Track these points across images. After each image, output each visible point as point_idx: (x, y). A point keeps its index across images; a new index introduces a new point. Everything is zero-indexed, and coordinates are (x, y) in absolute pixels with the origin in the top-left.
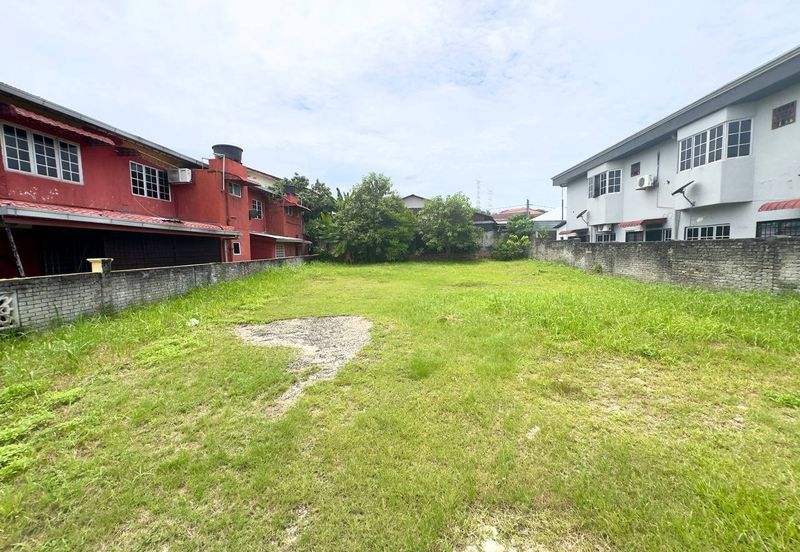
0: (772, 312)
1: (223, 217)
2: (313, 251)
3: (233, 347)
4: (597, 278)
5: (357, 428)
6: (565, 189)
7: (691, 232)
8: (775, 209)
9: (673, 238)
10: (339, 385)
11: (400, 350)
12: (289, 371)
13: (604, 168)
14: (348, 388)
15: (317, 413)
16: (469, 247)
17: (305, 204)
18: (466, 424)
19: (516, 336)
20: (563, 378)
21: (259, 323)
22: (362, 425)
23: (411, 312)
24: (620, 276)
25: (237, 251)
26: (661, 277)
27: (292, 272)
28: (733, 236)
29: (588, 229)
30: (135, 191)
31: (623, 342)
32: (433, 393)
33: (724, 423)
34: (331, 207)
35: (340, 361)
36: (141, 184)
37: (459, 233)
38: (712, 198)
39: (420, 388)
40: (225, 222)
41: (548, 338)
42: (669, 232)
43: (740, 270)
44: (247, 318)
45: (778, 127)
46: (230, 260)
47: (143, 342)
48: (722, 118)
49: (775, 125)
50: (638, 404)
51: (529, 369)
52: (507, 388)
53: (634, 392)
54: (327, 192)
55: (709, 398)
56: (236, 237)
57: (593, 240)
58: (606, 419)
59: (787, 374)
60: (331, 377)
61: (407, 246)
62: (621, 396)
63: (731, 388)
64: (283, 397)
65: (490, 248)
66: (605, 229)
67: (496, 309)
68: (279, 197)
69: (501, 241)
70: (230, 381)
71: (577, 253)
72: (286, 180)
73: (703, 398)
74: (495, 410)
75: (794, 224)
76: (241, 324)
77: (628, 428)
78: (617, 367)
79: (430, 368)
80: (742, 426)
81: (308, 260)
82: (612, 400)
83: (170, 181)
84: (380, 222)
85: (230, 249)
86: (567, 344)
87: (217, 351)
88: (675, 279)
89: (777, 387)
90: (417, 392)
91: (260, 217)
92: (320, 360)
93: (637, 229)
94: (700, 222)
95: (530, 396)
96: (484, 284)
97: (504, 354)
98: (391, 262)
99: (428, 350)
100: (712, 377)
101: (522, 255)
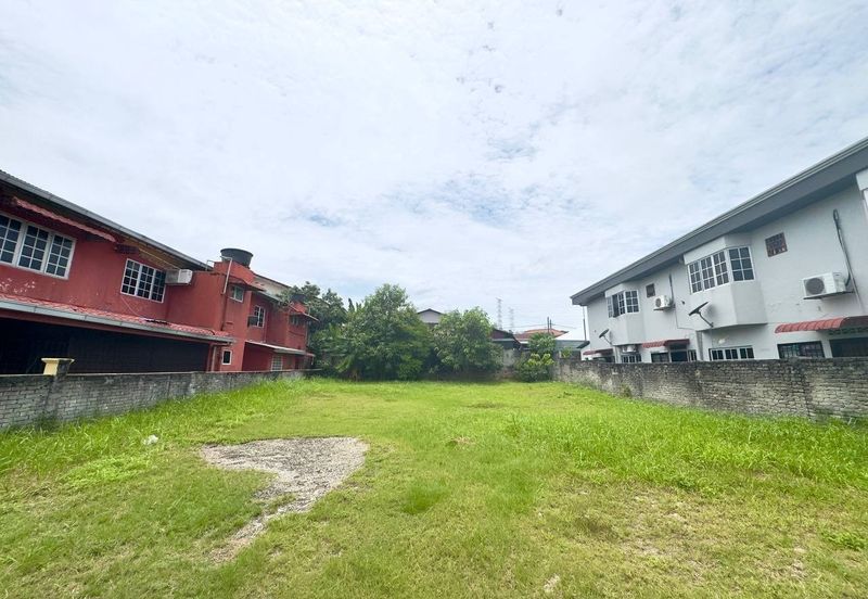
0: (813, 439)
1: (218, 321)
2: (314, 366)
3: (192, 470)
4: (627, 402)
5: (325, 578)
6: (585, 307)
7: (716, 354)
8: (790, 331)
9: (699, 358)
10: (315, 519)
11: (399, 477)
12: (254, 501)
13: (620, 289)
14: (325, 524)
15: (277, 556)
16: (488, 366)
17: (313, 313)
18: (468, 573)
19: (536, 462)
20: (591, 513)
21: (232, 443)
22: (334, 573)
23: (416, 434)
24: (650, 400)
25: (227, 361)
26: (693, 402)
27: (287, 388)
28: (757, 357)
29: (612, 350)
30: (125, 289)
31: (656, 471)
32: (431, 532)
33: (782, 570)
34: (341, 318)
35: (322, 490)
36: (134, 283)
37: (478, 350)
38: (728, 319)
39: (416, 525)
40: (219, 326)
41: (572, 465)
42: (694, 354)
43: (772, 393)
44: (219, 437)
45: (773, 254)
46: (217, 369)
47: (78, 461)
48: (720, 245)
49: (771, 254)
50: (679, 546)
51: (552, 501)
52: (522, 524)
53: (672, 531)
54: (338, 303)
55: (761, 538)
56: (227, 344)
57: (619, 361)
58: (642, 566)
59: (842, 510)
60: (306, 510)
61: (420, 363)
62: (658, 536)
63: (784, 527)
64: (238, 534)
65: (511, 368)
66: (630, 350)
67: (514, 431)
68: (285, 305)
69: (522, 360)
70: (174, 512)
71: (604, 374)
72: (296, 288)
73: (753, 538)
74: (506, 553)
75: (813, 347)
76: (209, 444)
77: (669, 578)
78: (652, 501)
79: (431, 500)
80: (803, 574)
81: (309, 375)
82: (648, 542)
83: (166, 281)
84: (393, 335)
85: (219, 358)
86: (594, 472)
87: (168, 475)
88: (708, 404)
89: (835, 524)
90: (411, 531)
91: (260, 325)
92: (297, 489)
93: (662, 350)
94: (722, 344)
95: (550, 535)
96: (503, 405)
97: (521, 483)
98: (402, 380)
99: (430, 476)
100: (760, 513)
101: (546, 376)
